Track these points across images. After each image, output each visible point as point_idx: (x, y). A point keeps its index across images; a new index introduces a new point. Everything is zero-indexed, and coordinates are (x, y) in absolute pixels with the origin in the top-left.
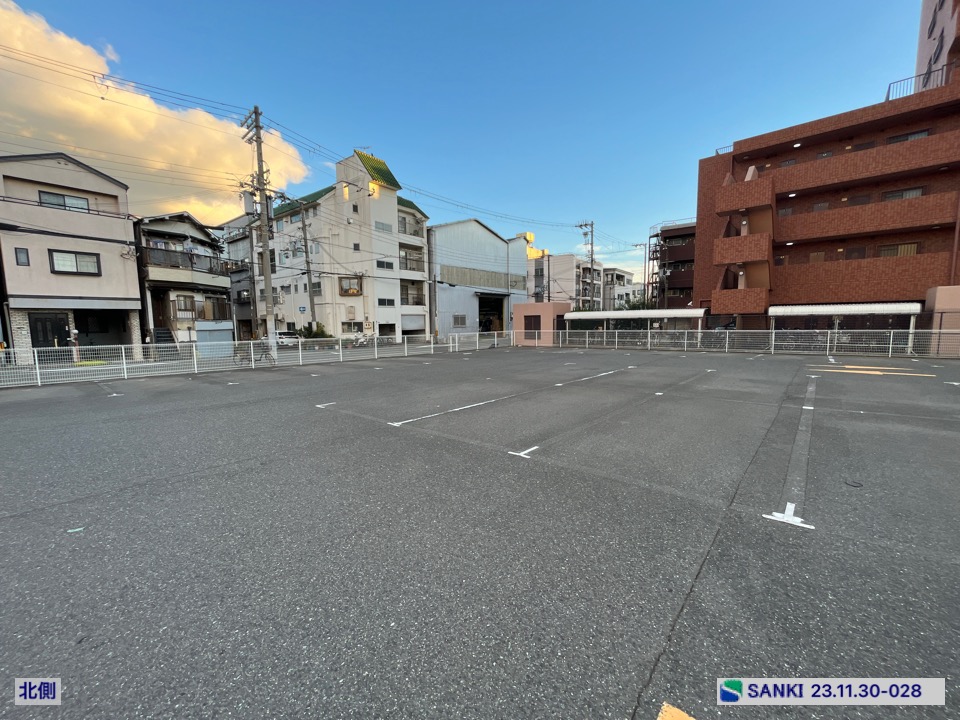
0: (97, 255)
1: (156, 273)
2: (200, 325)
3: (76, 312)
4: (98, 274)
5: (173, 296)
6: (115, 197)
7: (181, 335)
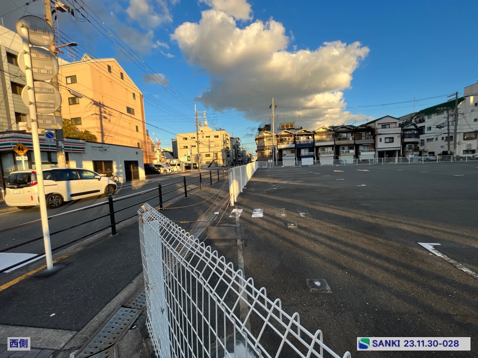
0: (393, 138)
1: (406, 140)
2: (415, 153)
3: (386, 151)
4: (393, 142)
5: (407, 146)
6: (396, 123)
7: (410, 156)
